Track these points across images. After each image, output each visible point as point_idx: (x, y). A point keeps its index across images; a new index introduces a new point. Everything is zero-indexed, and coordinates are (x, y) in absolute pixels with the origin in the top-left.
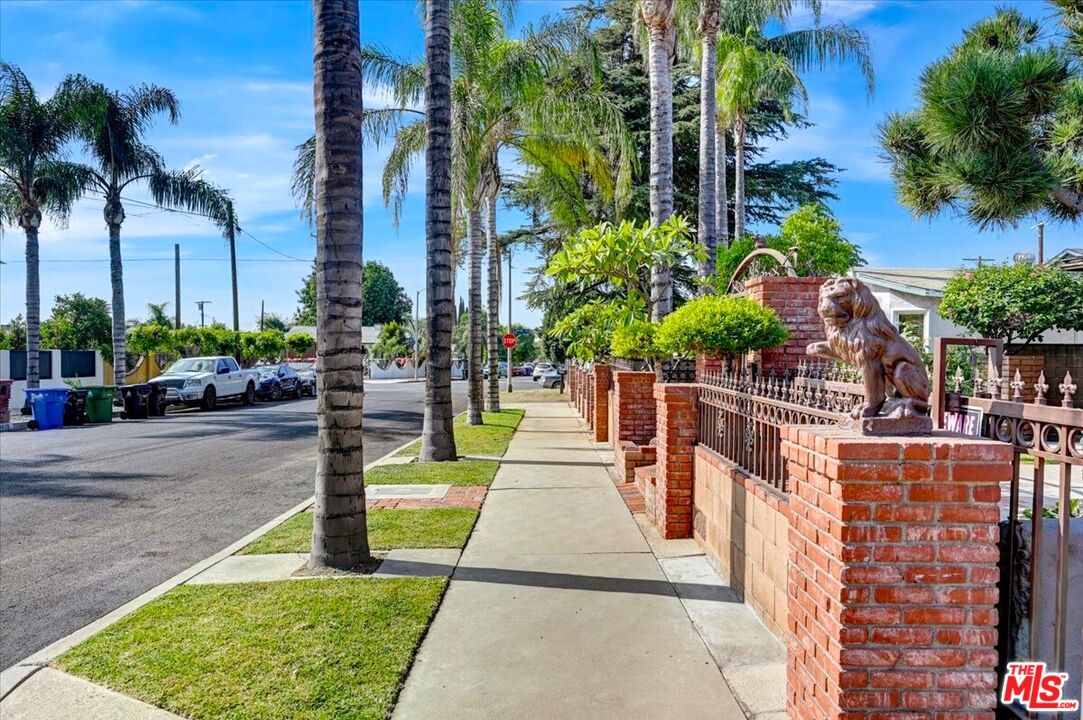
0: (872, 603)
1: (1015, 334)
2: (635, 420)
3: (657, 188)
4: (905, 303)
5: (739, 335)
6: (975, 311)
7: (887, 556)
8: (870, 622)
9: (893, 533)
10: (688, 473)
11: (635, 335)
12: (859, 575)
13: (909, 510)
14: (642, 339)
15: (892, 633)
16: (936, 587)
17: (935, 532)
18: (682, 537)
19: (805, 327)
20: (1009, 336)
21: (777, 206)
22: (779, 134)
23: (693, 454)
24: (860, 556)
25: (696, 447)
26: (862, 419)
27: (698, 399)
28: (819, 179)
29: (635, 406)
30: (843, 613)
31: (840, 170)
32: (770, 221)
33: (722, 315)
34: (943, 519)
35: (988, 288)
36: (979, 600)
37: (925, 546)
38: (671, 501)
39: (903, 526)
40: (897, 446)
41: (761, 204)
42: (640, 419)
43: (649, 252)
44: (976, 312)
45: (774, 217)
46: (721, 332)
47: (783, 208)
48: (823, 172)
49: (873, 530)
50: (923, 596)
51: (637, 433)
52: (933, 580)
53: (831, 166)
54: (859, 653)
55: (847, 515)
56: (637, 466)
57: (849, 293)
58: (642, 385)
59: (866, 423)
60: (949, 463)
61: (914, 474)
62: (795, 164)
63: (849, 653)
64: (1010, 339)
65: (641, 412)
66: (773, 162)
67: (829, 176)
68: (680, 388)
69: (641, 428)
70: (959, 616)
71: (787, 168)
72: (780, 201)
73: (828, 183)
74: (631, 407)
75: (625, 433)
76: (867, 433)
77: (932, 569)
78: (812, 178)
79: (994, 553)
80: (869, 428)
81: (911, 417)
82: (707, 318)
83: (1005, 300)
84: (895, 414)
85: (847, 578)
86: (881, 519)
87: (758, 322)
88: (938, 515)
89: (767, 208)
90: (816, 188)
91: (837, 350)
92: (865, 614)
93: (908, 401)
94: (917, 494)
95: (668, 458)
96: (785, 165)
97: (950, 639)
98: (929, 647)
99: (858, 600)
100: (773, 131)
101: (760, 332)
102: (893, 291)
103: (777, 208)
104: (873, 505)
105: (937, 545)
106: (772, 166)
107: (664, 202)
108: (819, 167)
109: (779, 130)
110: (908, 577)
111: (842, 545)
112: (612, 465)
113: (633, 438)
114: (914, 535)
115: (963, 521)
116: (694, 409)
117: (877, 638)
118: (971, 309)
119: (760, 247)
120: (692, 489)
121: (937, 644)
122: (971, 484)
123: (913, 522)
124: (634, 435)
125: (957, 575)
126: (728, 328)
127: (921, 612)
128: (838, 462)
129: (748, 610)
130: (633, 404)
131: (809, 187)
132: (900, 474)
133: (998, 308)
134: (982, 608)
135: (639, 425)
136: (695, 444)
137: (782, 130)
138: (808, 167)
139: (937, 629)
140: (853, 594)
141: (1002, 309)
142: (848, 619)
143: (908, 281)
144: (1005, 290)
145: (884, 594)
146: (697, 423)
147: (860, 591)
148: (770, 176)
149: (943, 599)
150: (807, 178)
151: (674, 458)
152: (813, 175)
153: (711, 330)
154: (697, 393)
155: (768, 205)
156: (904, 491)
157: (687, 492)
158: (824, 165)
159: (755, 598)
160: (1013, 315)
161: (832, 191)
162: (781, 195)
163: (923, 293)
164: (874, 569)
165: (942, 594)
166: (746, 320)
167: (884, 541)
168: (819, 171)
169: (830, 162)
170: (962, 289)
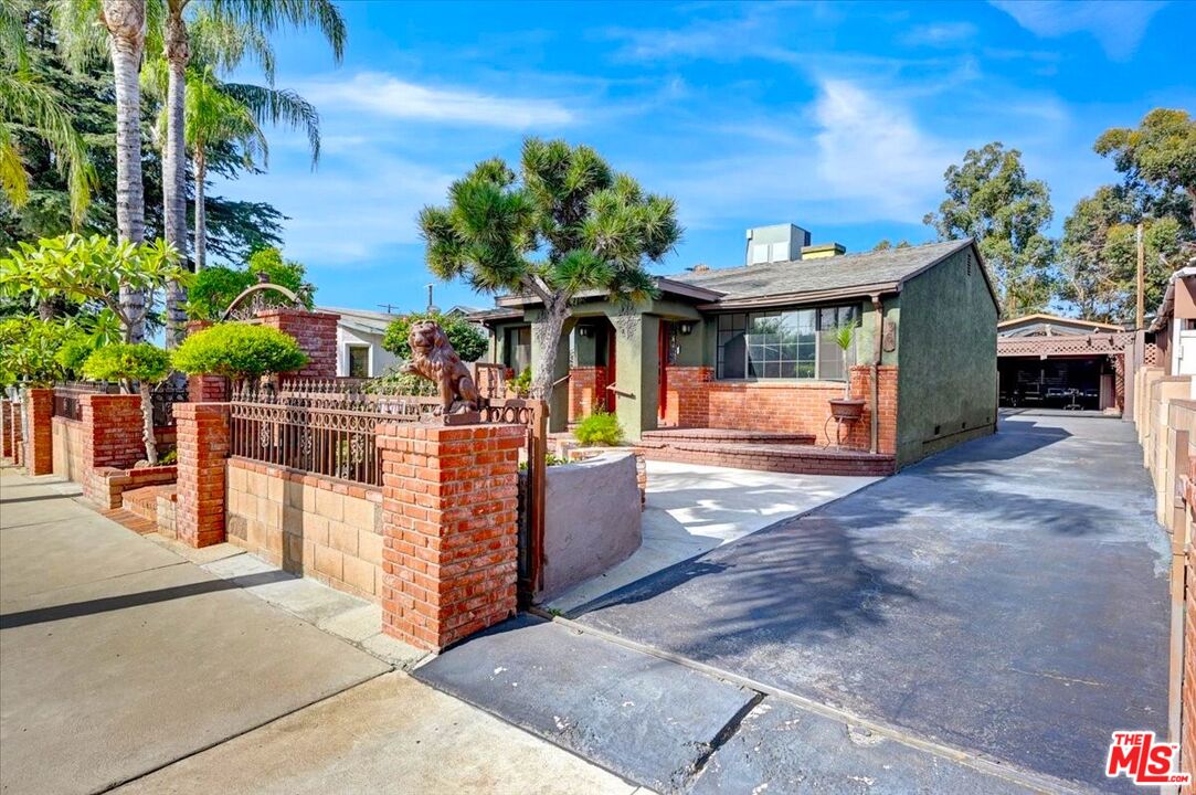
0: (457, 533)
2: (113, 444)
3: (127, 206)
4: (355, 337)
5: (268, 359)
7: (464, 502)
8: (456, 546)
9: (467, 486)
10: (221, 484)
11: (120, 356)
12: (449, 517)
13: (475, 471)
14: (129, 361)
15: (466, 550)
16: (488, 516)
17: (488, 482)
18: (217, 543)
19: (316, 354)
21: (227, 240)
22: (229, 173)
23: (225, 467)
24: (450, 504)
25: (229, 460)
26: (443, 416)
27: (230, 415)
28: (265, 222)
29: (114, 430)
30: (441, 544)
31: (286, 218)
32: (218, 253)
33: (250, 341)
34: (492, 474)
36: (509, 520)
37: (483, 493)
38: (202, 512)
39: (472, 481)
40: (470, 430)
41: (210, 236)
42: (120, 443)
43: (134, 272)
45: (224, 250)
46: (250, 356)
47: (233, 243)
48: (270, 216)
49: (457, 486)
50: (483, 523)
51: (117, 457)
52: (488, 512)
53: (277, 213)
54: (450, 567)
55: (443, 478)
56: (125, 490)
57: (433, 330)
58: (122, 408)
59: (446, 418)
60: (496, 439)
61: (479, 447)
62: (242, 203)
63: (445, 569)
65: (122, 435)
66: (220, 198)
67: (274, 221)
68: (211, 406)
69: (122, 452)
70: (500, 532)
71: (233, 205)
72: (231, 236)
73: (273, 228)
74: (108, 431)
75: (102, 459)
76: (447, 424)
77: (487, 505)
78: (259, 220)
79: (515, 491)
80: (448, 421)
81: (470, 413)
82: (235, 342)
84: (461, 411)
85: (444, 520)
86: (461, 478)
87: (283, 348)
88: (490, 472)
89: (215, 241)
90: (262, 230)
91: (422, 370)
92: (452, 541)
93: (467, 402)
94: (481, 460)
95: (199, 472)
96: (232, 203)
97: (496, 546)
98: (485, 554)
99: (449, 533)
100: (222, 169)
101: (286, 356)
102: (344, 326)
103: (226, 242)
104: (457, 470)
105: (489, 489)
106: (219, 201)
107: (136, 221)
108: (265, 211)
109: (228, 169)
110: (475, 512)
111: (439, 499)
112: (81, 494)
113: (113, 463)
114: (478, 485)
115: (500, 473)
116: (225, 425)
117: (460, 555)
119: (264, 282)
120: (224, 498)
121: (489, 551)
122: (505, 451)
123: (477, 477)
124: (114, 460)
125: (499, 506)
126: (256, 352)
127: (482, 533)
128: (438, 444)
129: (309, 582)
130: (112, 428)
131: (254, 227)
132: (471, 447)
134: (511, 523)
135: (119, 449)
136: (228, 456)
137: (232, 170)
138: (256, 209)
139: (489, 542)
140: (446, 530)
142: (444, 547)
143: (357, 320)
145: (463, 526)
146: (230, 437)
147: (450, 527)
148: (216, 210)
149: (492, 522)
150: (254, 218)
151: (205, 471)
152: (259, 216)
153: (240, 354)
154: (229, 411)
155: (217, 238)
156: (472, 459)
157: (220, 501)
158: (272, 210)
159: (318, 570)
161: (277, 235)
162: (231, 230)
163: (368, 330)
164: (457, 511)
165: (491, 520)
166: (273, 346)
167: (462, 492)
168: (265, 215)
169: (277, 209)
170: (400, 330)
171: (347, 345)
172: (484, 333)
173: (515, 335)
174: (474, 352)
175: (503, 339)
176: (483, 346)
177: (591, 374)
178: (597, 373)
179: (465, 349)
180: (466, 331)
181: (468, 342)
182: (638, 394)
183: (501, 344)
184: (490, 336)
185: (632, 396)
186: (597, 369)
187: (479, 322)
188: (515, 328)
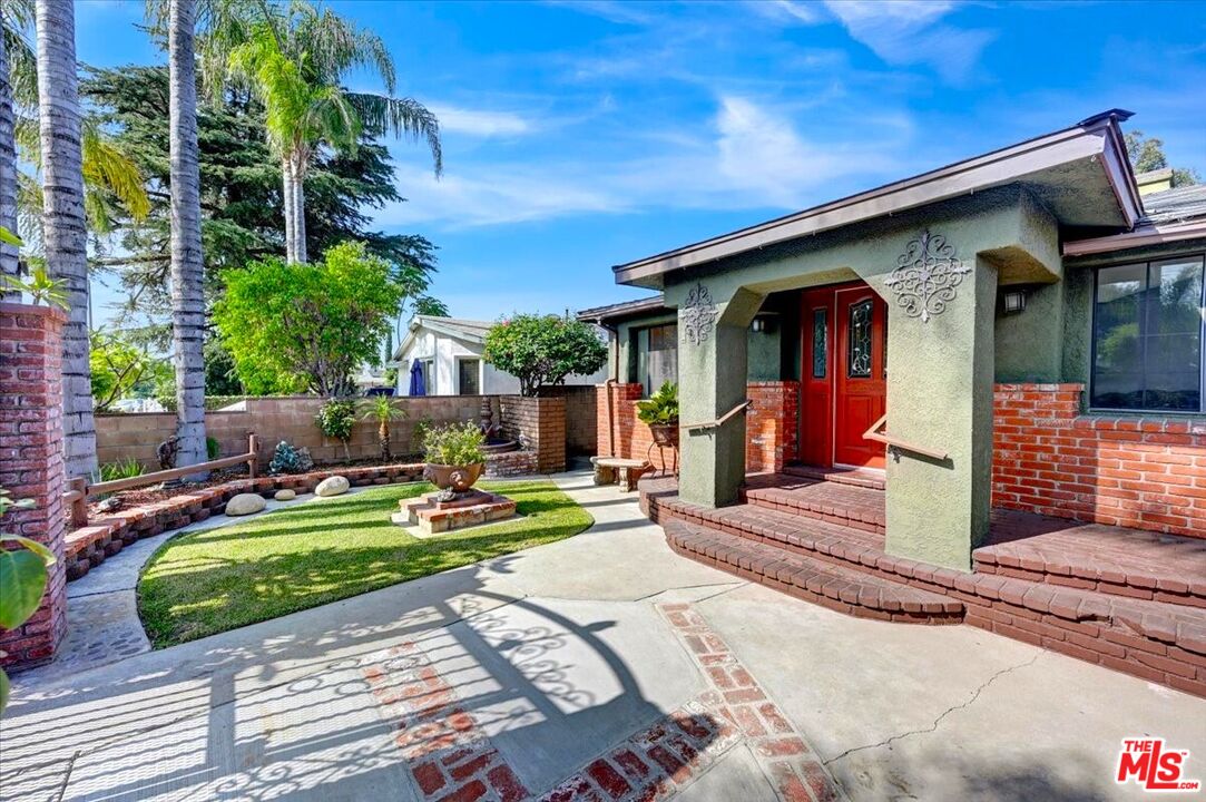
1: (545, 377)
4: (464, 349)
6: (510, 357)
20: (540, 379)
22: (377, 203)
28: (422, 254)
31: (436, 248)
35: (521, 336)
44: (512, 358)
48: (426, 249)
53: (429, 244)
64: (541, 382)
66: (381, 233)
67: (428, 252)
73: (429, 258)
78: (416, 253)
83: (535, 347)
90: (420, 261)
100: (372, 200)
102: (454, 338)
108: (420, 243)
109: (377, 200)
118: (508, 355)
131: (414, 259)
133: (528, 354)
137: (380, 200)
138: (410, 242)
141: (532, 355)
143: (467, 330)
144: (534, 338)
150: (412, 252)
152: (416, 249)
158: (423, 241)
160: (541, 361)
161: (432, 265)
163: (477, 340)
168: (422, 248)
169: (428, 240)
170: (502, 337)
171: (456, 357)
172: (602, 335)
173: (644, 337)
174: (591, 363)
175: (627, 344)
176: (602, 355)
177: (774, 396)
178: (785, 393)
179: (580, 358)
180: (580, 336)
181: (584, 349)
182: (963, 454)
183: (625, 350)
184: (611, 340)
185: (946, 463)
186: (786, 386)
187: (595, 321)
188: (644, 328)
